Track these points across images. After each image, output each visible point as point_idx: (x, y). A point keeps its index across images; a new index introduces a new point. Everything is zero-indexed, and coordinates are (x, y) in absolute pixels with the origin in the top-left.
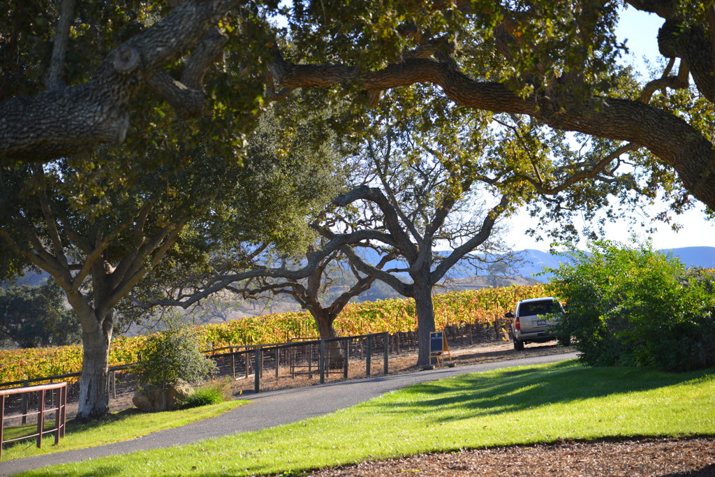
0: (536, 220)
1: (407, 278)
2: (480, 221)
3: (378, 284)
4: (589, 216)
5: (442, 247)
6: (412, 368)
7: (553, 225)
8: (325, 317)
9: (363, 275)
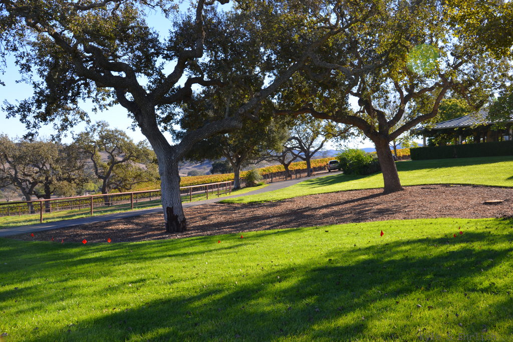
0: (333, 143)
1: (304, 157)
2: (320, 143)
3: (298, 158)
4: (344, 142)
5: (312, 150)
6: (306, 176)
7: (337, 144)
8: (286, 166)
9: (294, 156)
